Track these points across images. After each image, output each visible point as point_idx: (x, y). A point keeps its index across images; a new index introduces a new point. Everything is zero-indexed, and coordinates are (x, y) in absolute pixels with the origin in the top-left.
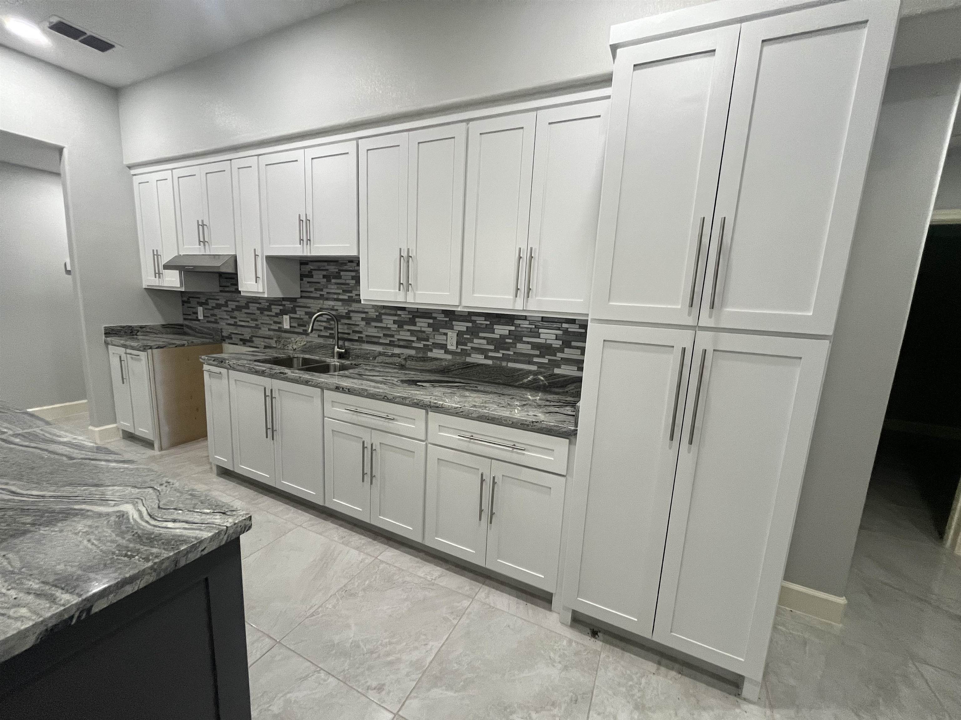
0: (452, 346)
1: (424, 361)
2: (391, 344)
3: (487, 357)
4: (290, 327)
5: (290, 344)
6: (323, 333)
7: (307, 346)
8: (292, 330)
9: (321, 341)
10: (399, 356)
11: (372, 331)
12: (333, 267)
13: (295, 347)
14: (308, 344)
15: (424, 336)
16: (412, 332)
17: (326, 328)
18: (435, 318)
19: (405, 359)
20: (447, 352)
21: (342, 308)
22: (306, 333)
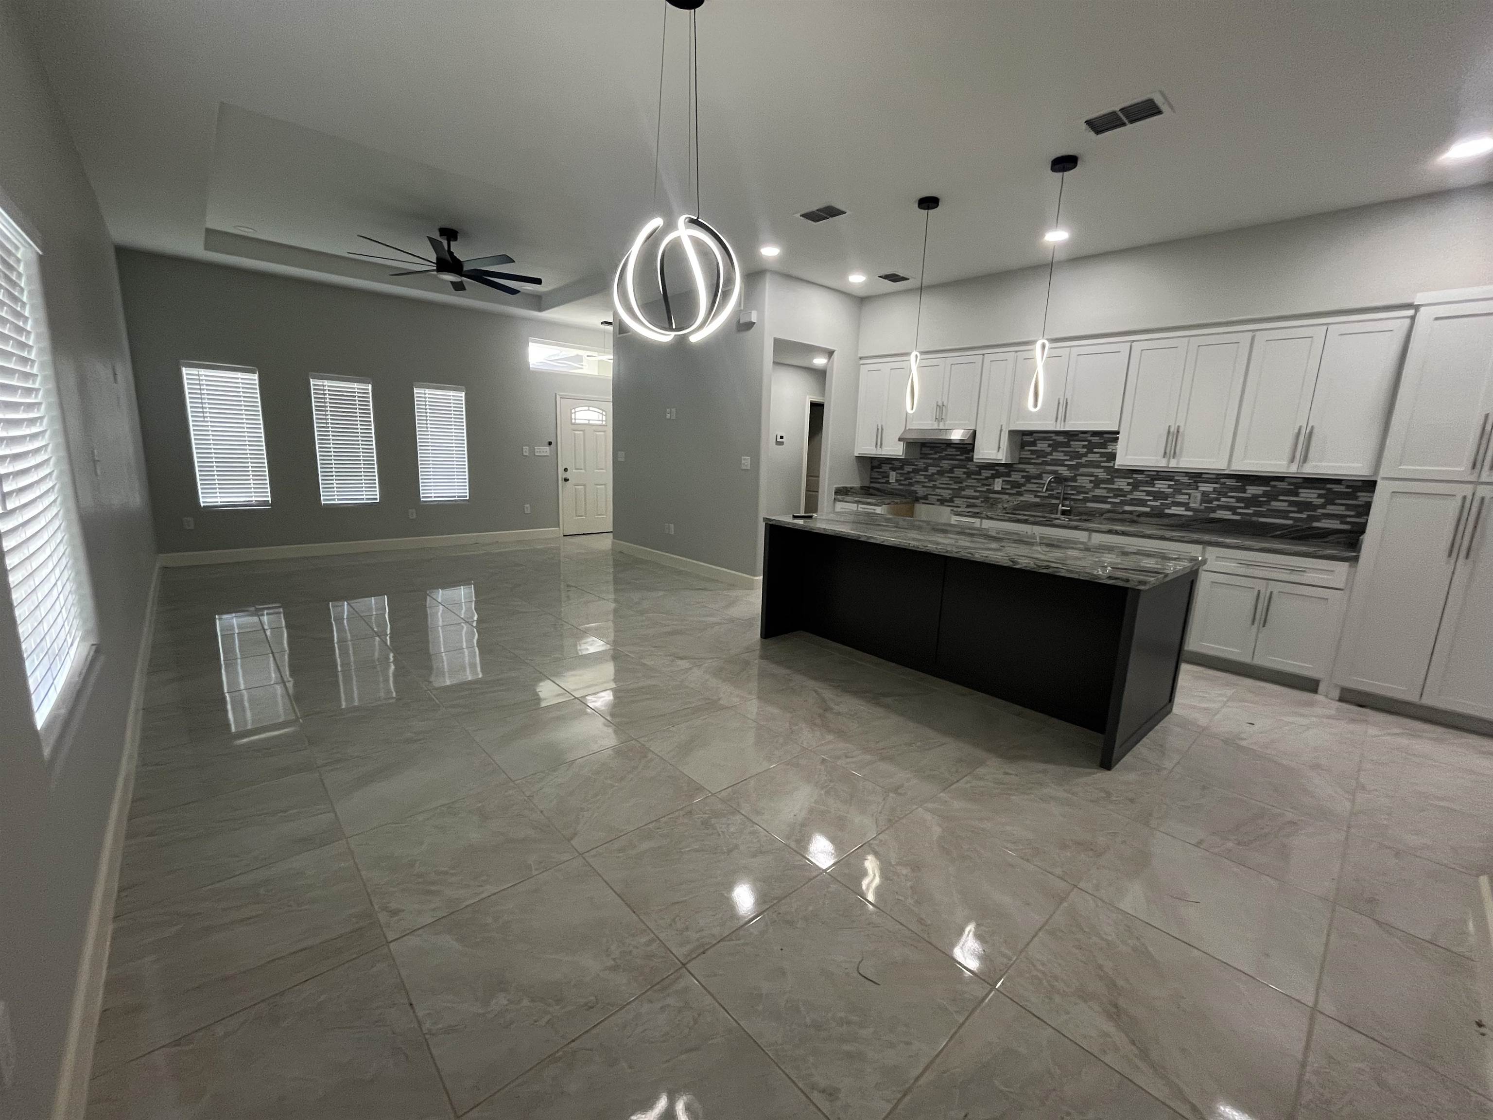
0: (1195, 504)
1: (1161, 517)
2: (1123, 503)
3: (1235, 513)
4: (1002, 488)
5: (1000, 503)
7: (1021, 504)
8: (1003, 491)
9: (1038, 500)
10: (1131, 512)
11: (1098, 492)
12: (1062, 437)
13: (1005, 506)
14: (1024, 503)
15: (1162, 495)
16: (1149, 493)
19: (1138, 515)
20: (1188, 509)
21: (1068, 472)
22: (1020, 494)
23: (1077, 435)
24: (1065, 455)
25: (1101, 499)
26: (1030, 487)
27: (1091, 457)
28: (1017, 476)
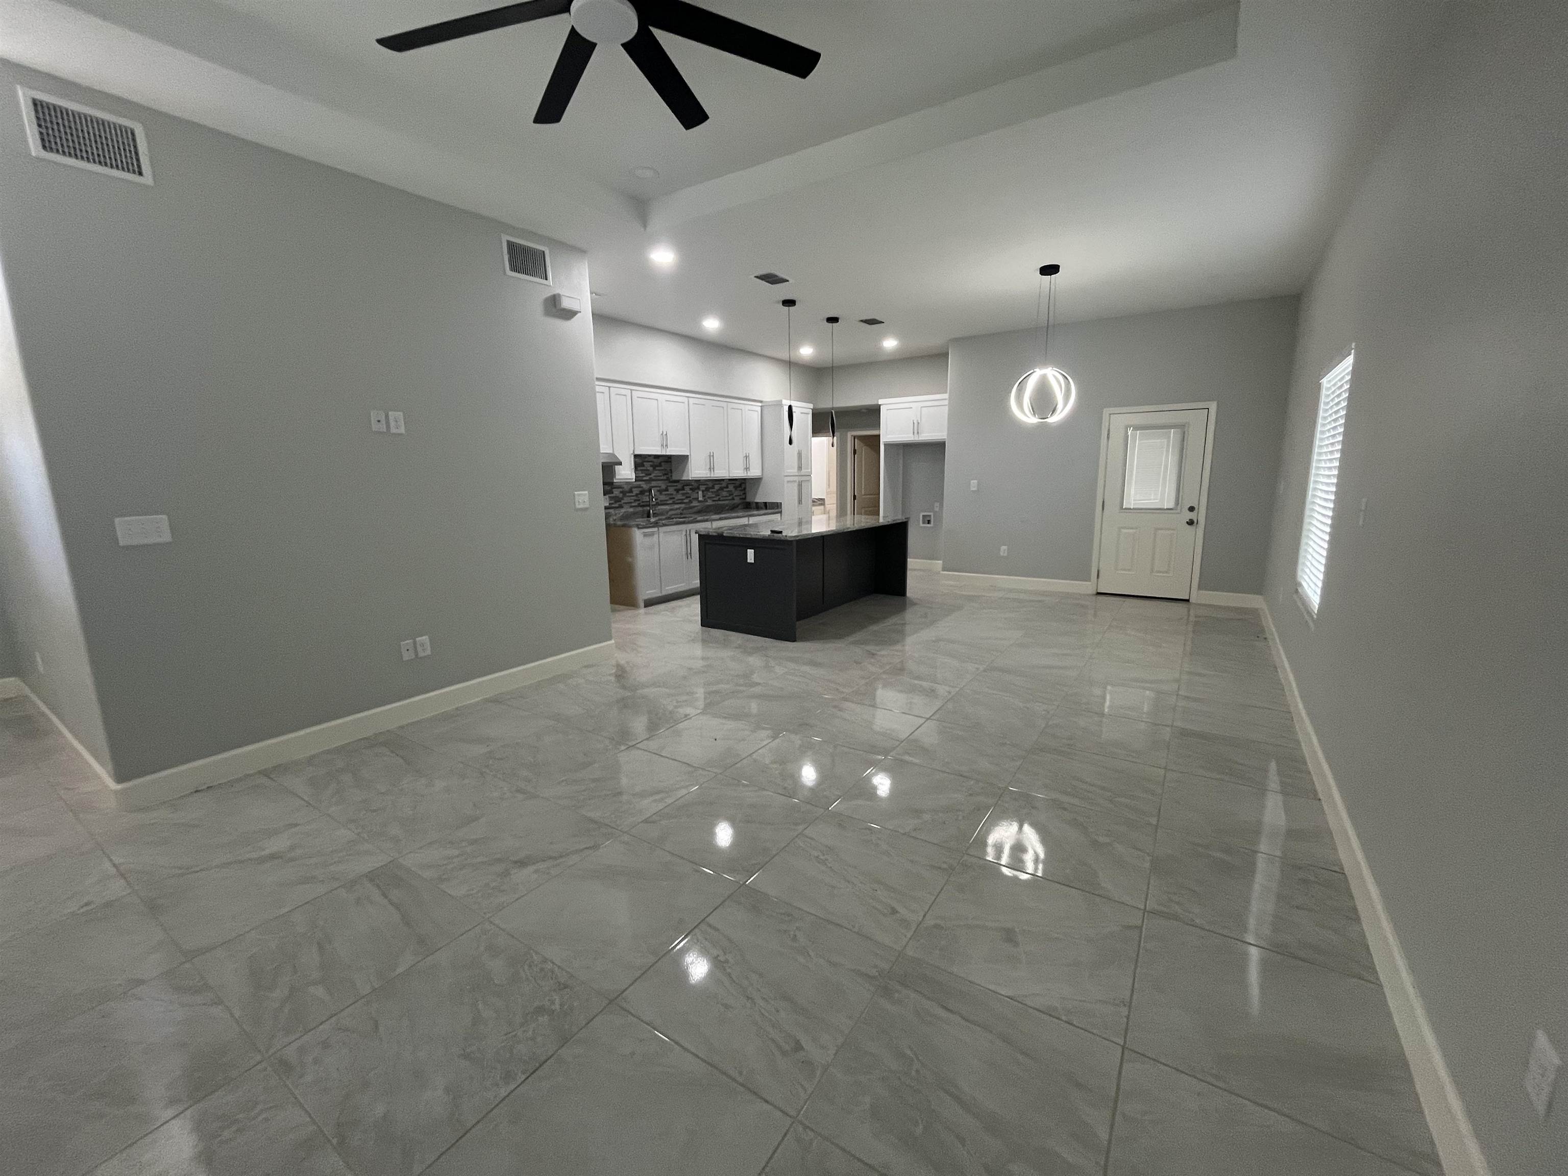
0: (701, 499)
2: (674, 503)
3: (713, 501)
4: (610, 504)
6: (633, 504)
7: (625, 515)
9: (632, 510)
10: (679, 508)
11: (662, 497)
13: (615, 518)
15: (688, 495)
16: (683, 494)
17: (635, 501)
18: (692, 485)
19: (683, 510)
22: (621, 507)
23: (646, 458)
24: (642, 473)
25: (665, 502)
26: (626, 500)
27: (656, 473)
28: (617, 492)
